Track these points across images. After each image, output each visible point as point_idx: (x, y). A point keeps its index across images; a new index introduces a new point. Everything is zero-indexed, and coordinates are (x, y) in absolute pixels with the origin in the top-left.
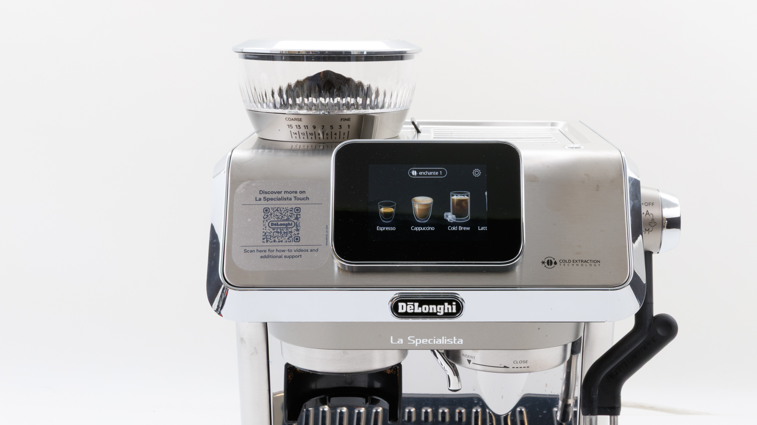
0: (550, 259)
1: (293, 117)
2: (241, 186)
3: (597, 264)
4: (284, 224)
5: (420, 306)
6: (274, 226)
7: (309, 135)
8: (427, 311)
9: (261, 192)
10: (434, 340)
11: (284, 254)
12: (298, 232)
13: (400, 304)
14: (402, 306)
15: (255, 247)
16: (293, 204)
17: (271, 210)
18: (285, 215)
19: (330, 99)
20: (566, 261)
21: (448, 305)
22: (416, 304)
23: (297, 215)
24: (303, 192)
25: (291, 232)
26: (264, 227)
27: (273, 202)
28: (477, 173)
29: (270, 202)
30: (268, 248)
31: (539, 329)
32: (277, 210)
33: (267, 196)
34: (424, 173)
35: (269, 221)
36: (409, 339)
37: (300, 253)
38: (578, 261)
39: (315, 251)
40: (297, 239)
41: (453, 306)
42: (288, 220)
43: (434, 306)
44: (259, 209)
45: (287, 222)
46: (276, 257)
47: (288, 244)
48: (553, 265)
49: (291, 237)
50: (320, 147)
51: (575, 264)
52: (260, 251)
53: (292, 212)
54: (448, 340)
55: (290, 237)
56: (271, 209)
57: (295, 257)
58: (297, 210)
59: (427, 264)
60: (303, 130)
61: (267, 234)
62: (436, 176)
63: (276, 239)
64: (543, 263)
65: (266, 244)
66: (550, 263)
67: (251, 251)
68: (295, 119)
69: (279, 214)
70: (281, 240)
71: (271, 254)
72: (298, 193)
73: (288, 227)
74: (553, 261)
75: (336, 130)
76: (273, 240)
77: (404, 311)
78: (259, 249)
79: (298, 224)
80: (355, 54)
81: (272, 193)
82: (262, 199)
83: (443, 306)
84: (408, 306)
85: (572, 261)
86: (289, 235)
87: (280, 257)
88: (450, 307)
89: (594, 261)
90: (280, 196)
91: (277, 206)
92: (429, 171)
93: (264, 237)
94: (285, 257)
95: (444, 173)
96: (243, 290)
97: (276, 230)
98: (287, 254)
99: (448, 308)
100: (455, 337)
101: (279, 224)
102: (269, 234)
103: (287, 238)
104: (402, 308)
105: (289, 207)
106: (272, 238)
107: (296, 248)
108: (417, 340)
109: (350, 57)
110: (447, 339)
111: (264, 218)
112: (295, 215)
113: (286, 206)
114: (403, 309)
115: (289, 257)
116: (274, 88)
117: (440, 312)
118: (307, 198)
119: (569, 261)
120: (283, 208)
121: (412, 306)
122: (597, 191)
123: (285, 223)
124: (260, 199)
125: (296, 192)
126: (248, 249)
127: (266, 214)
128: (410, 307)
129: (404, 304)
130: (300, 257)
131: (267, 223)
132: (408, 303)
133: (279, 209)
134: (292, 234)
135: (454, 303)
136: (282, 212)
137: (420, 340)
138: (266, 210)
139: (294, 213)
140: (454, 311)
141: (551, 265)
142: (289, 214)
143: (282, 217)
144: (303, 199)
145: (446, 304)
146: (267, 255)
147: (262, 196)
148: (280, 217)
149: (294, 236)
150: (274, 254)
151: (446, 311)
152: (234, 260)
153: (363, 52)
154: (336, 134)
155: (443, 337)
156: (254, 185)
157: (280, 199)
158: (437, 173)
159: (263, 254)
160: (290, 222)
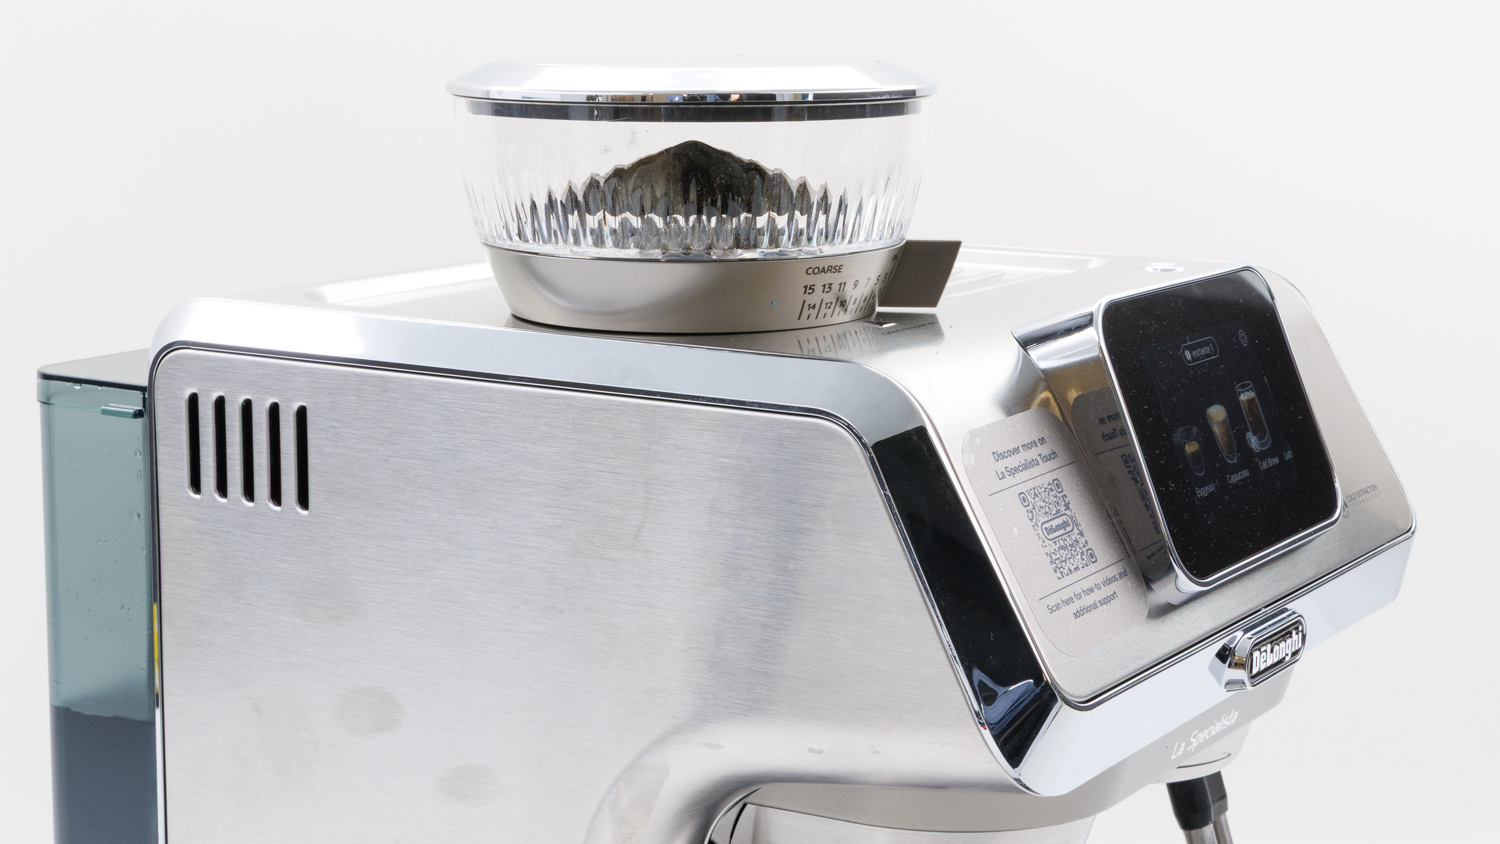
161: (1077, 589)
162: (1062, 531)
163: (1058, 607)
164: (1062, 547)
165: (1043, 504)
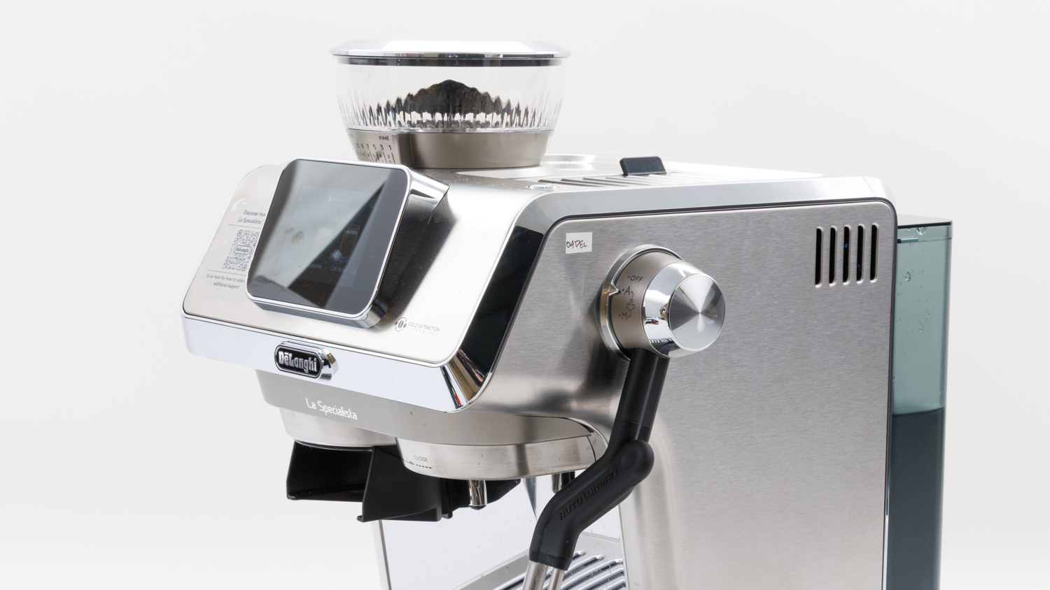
161: (225, 276)
162: (243, 252)
163: (211, 277)
164: (236, 258)
165: (245, 238)
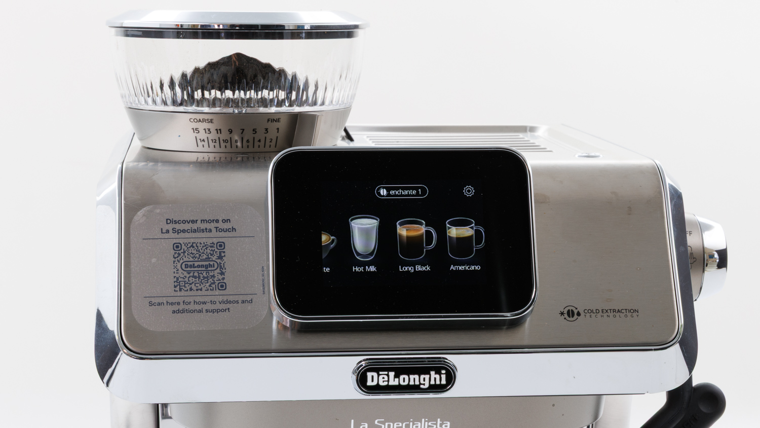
0: (570, 308)
1: (201, 117)
2: (140, 213)
3: (635, 314)
4: (202, 266)
5: (397, 376)
6: (189, 269)
7: (222, 142)
8: (406, 383)
9: (169, 221)
10: (411, 423)
11: (205, 307)
12: (223, 276)
13: (369, 375)
14: (373, 377)
15: (164, 298)
16: (214, 237)
17: (183, 247)
18: (203, 253)
19: (240, 92)
20: (592, 311)
21: (436, 374)
22: (392, 374)
23: (220, 253)
24: (228, 221)
25: (214, 276)
26: (175, 270)
27: (187, 235)
28: (469, 191)
29: (182, 235)
30: (182, 299)
31: (553, 405)
32: (192, 246)
33: (178, 226)
34: (397, 193)
35: (182, 261)
36: (376, 422)
37: (228, 306)
38: (609, 311)
39: (249, 302)
40: (222, 286)
41: (442, 376)
42: (208, 259)
43: (417, 377)
44: (167, 246)
45: (207, 263)
46: (194, 311)
47: (210, 293)
48: (576, 316)
49: (214, 283)
50: (237, 158)
51: (605, 315)
52: (172, 304)
53: (213, 249)
54: (430, 424)
55: (212, 283)
56: (183, 245)
57: (221, 311)
58: (221, 246)
59: (407, 317)
60: (213, 135)
61: (180, 280)
62: (413, 195)
63: (193, 286)
64: (562, 314)
65: (179, 293)
66: (571, 313)
67: (159, 304)
68: (204, 120)
69: (195, 252)
70: (200, 288)
71: (186, 307)
72: (220, 222)
73: (209, 269)
74: (576, 312)
75: (260, 135)
76: (188, 288)
77: (375, 383)
78: (171, 300)
79: (222, 265)
80: (291, 28)
81: (184, 222)
82: (171, 231)
83: (428, 376)
84: (381, 377)
85: (601, 311)
86: (211, 280)
87: (200, 311)
88: (437, 376)
89: (630, 311)
90: (195, 226)
91: (192, 241)
92: (403, 189)
93: (176, 284)
94: (207, 311)
95: (424, 192)
96: (151, 359)
97: (191, 274)
98: (209, 306)
99: (435, 379)
100: (439, 420)
101: (196, 265)
102: (182, 280)
103: (208, 284)
104: (372, 379)
105: (209, 241)
106: (186, 285)
107: (221, 298)
108: (387, 424)
109: (282, 33)
110: (428, 422)
111: (175, 258)
112: (218, 253)
113: (205, 240)
114: (373, 381)
115: (213, 311)
116: (162, 79)
117: (424, 384)
118: (234, 229)
119: (597, 311)
120: (200, 244)
121: (386, 378)
122: (629, 214)
123: (204, 263)
124: (168, 231)
125: (217, 221)
126: (154, 300)
127: (178, 252)
128: (383, 378)
129: (375, 374)
130: (227, 310)
131: (179, 265)
132: (380, 373)
133: (194, 245)
134: (215, 279)
135: (443, 372)
136: (200, 248)
137: (392, 424)
138: (177, 246)
139: (216, 250)
140: (444, 382)
141: (573, 316)
142: (209, 251)
143: (200, 255)
144: (227, 230)
145: (433, 373)
146: (181, 309)
147: (170, 227)
148: (197, 255)
149: (217, 282)
150: (192, 307)
151: (433, 382)
152: (136, 317)
153: (303, 26)
154: (259, 141)
155: (423, 420)
156: (158, 211)
157: (195, 231)
158: (414, 192)
159: (176, 308)
160: (212, 263)
